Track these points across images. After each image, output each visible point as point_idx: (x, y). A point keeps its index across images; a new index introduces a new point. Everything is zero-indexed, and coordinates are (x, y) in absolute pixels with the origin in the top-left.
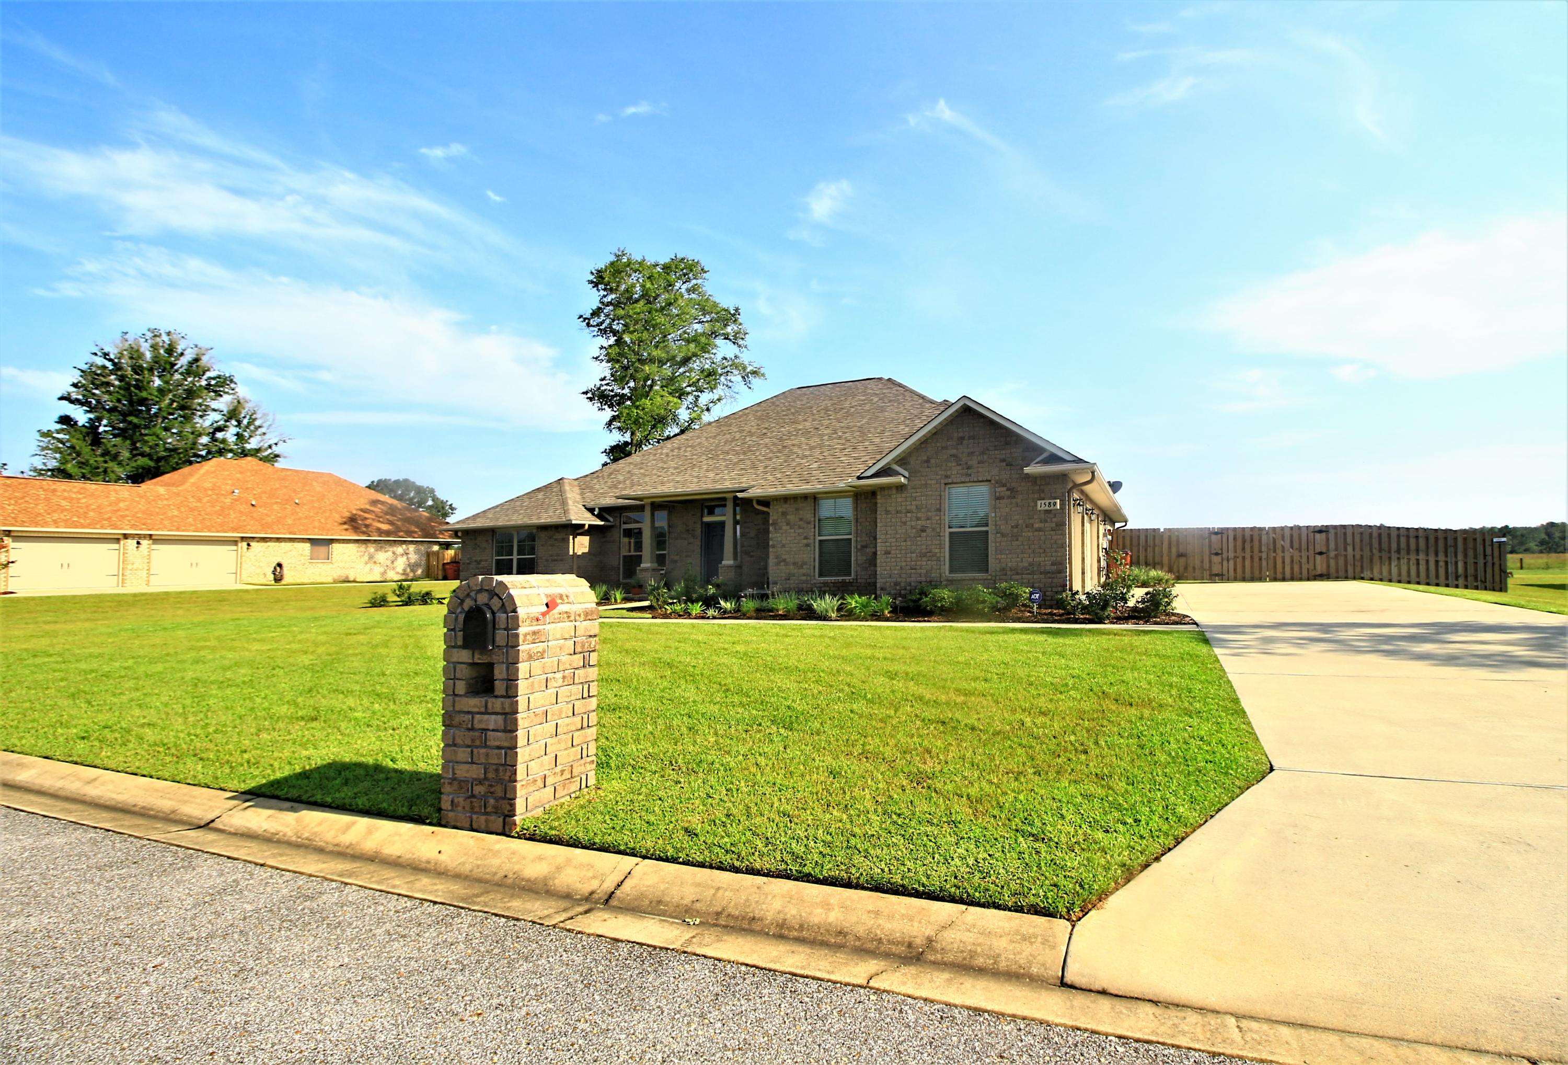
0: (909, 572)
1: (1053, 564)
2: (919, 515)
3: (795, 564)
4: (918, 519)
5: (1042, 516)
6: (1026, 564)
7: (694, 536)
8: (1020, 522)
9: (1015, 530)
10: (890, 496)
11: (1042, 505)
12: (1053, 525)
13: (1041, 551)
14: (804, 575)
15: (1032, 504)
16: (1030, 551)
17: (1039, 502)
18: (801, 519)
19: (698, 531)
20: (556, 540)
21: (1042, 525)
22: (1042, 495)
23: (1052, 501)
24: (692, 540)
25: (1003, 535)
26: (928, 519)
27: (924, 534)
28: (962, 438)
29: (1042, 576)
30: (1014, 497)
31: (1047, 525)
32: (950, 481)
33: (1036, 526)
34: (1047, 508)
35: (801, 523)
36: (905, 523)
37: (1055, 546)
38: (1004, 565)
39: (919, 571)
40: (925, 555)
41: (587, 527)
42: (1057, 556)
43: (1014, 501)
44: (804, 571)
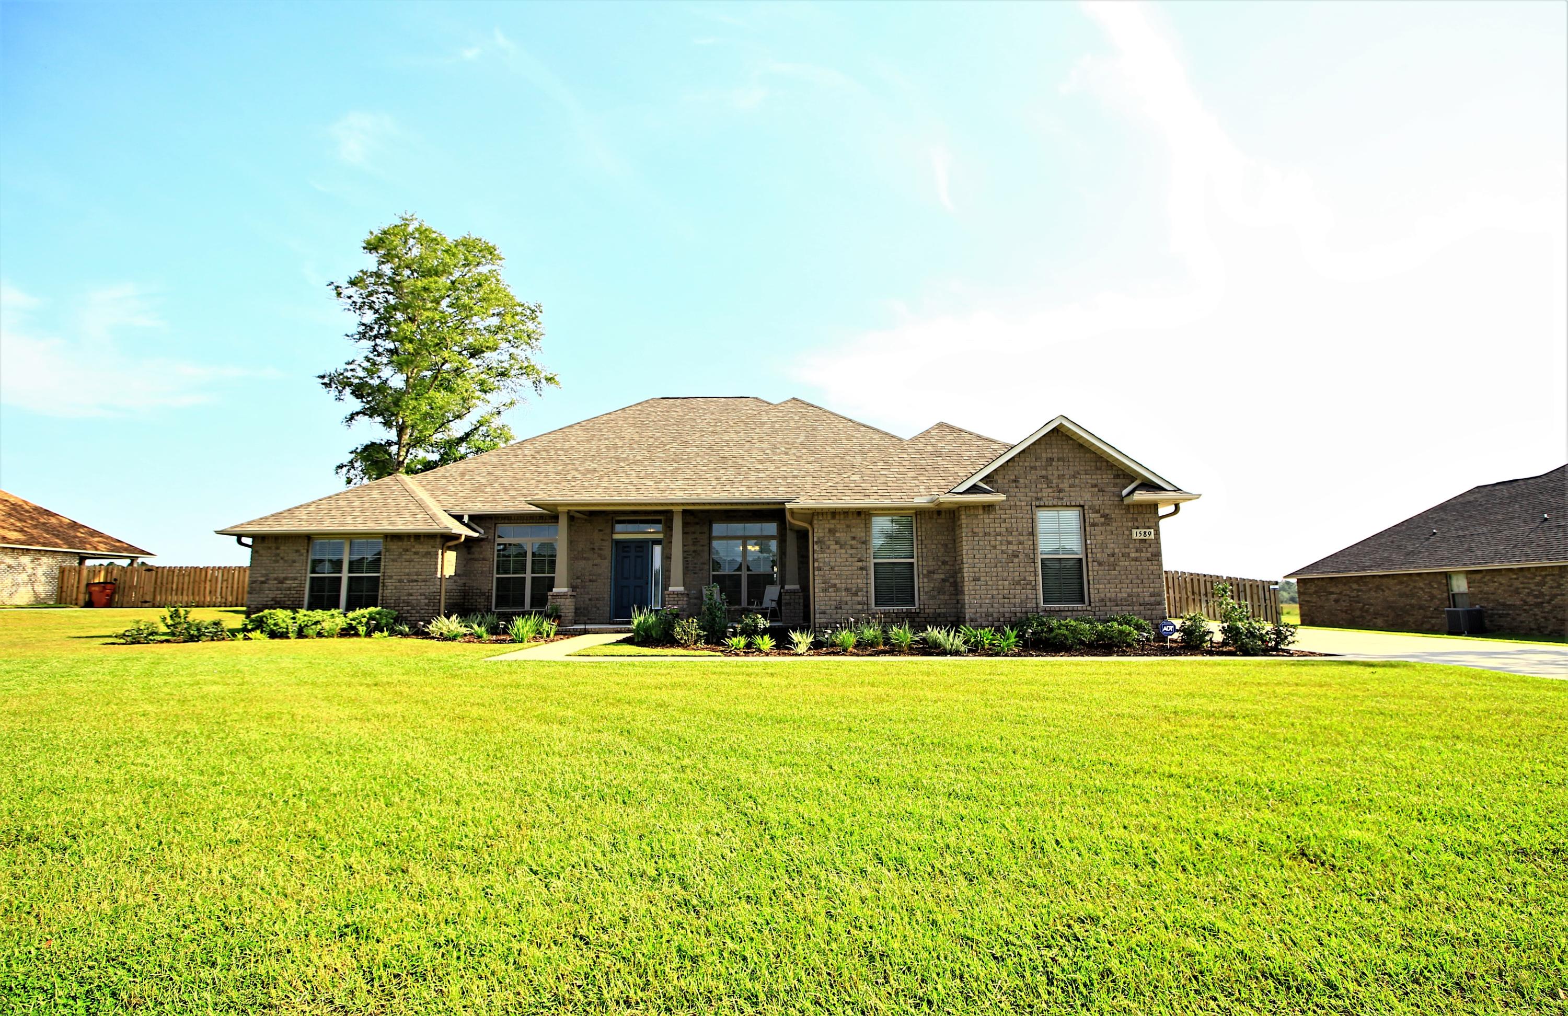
0: (1001, 601)
1: (1151, 596)
2: (1010, 538)
3: (847, 590)
4: (1010, 543)
5: (1138, 545)
6: (1125, 595)
7: (602, 557)
8: (1117, 551)
9: (1112, 559)
10: (976, 516)
11: (1137, 534)
12: (1149, 555)
13: (1139, 581)
14: (859, 603)
15: (1127, 533)
16: (1128, 581)
17: (1134, 531)
18: (854, 538)
19: (608, 551)
20: (416, 553)
21: (1137, 555)
22: (1136, 524)
23: (1147, 531)
24: (598, 561)
25: (1100, 564)
26: (1021, 543)
27: (1016, 560)
28: (1052, 459)
29: (1142, 608)
30: (1108, 525)
31: (1143, 555)
32: (1042, 503)
33: (1133, 555)
34: (1142, 537)
35: (853, 542)
36: (995, 547)
37: (1151, 577)
38: (1102, 595)
39: (1013, 601)
40: (1019, 583)
41: (463, 539)
42: (1154, 588)
43: (1108, 528)
44: (859, 599)
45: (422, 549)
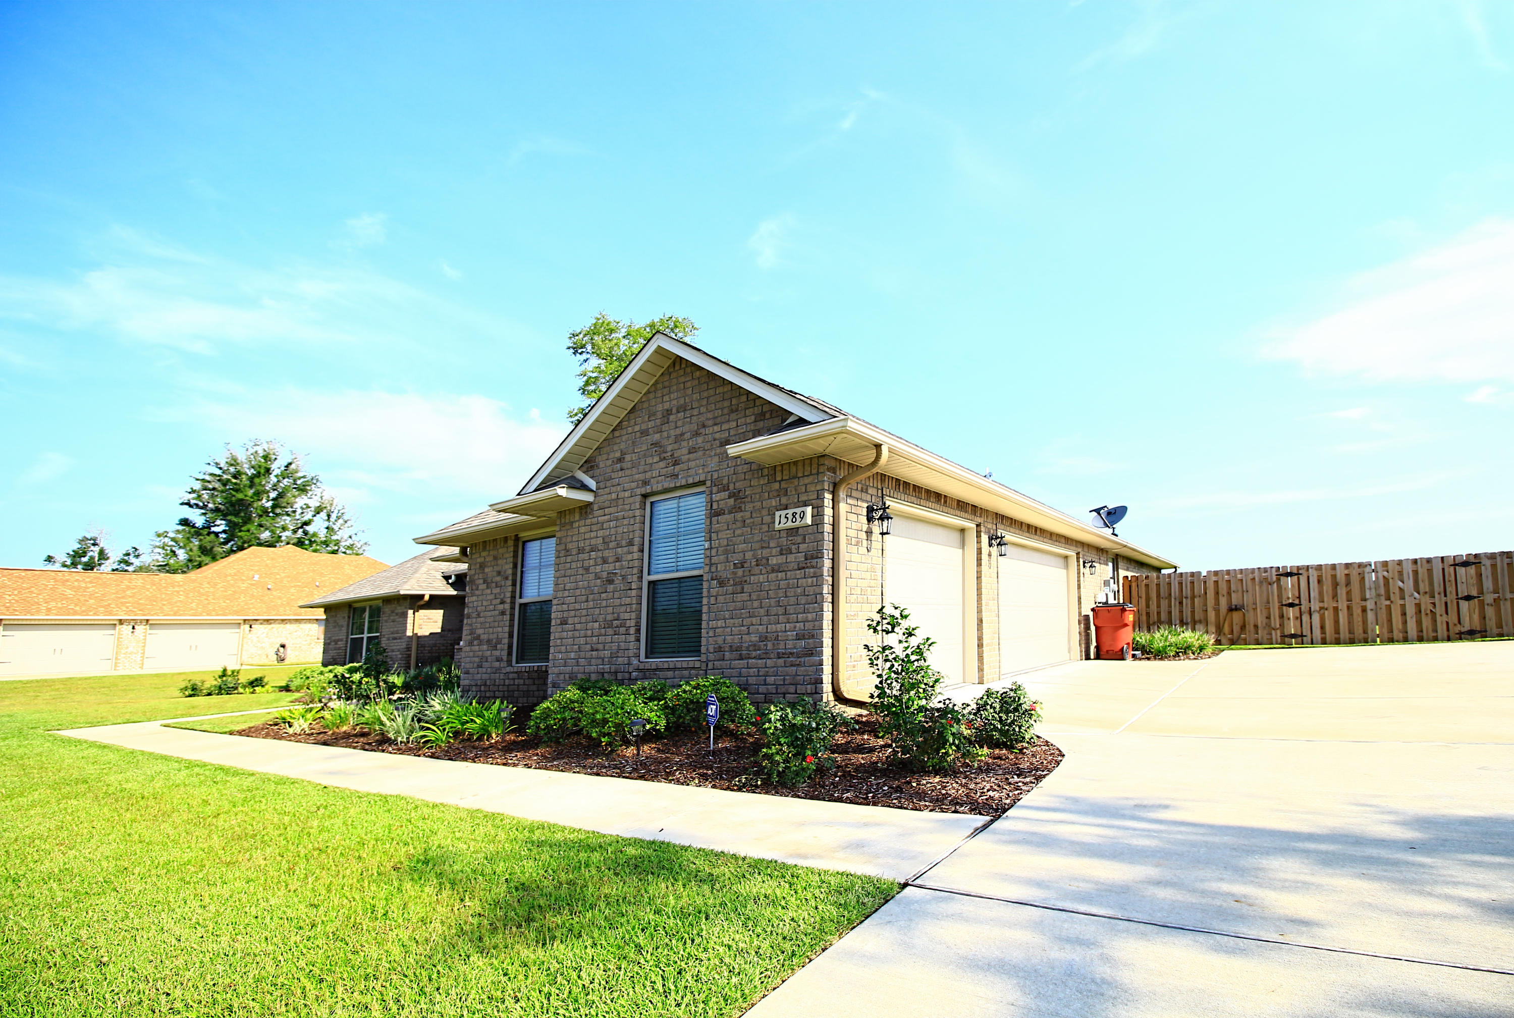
0: (588, 655)
1: (799, 637)
2: (606, 553)
4: (605, 561)
5: (784, 541)
6: (754, 638)
8: (749, 555)
9: (740, 572)
10: (571, 523)
11: (782, 521)
12: (801, 556)
13: (781, 610)
15: (767, 519)
16: (762, 611)
17: (778, 514)
21: (781, 559)
22: (784, 500)
23: (798, 510)
25: (721, 584)
26: (618, 560)
27: (610, 588)
28: (669, 412)
29: (781, 661)
30: (740, 510)
31: (791, 558)
32: (648, 489)
33: (774, 561)
34: (790, 524)
36: (587, 569)
37: (803, 600)
38: (720, 640)
39: (601, 654)
40: (610, 626)
41: (427, 598)
42: (805, 621)
43: (739, 515)
45: (400, 610)
